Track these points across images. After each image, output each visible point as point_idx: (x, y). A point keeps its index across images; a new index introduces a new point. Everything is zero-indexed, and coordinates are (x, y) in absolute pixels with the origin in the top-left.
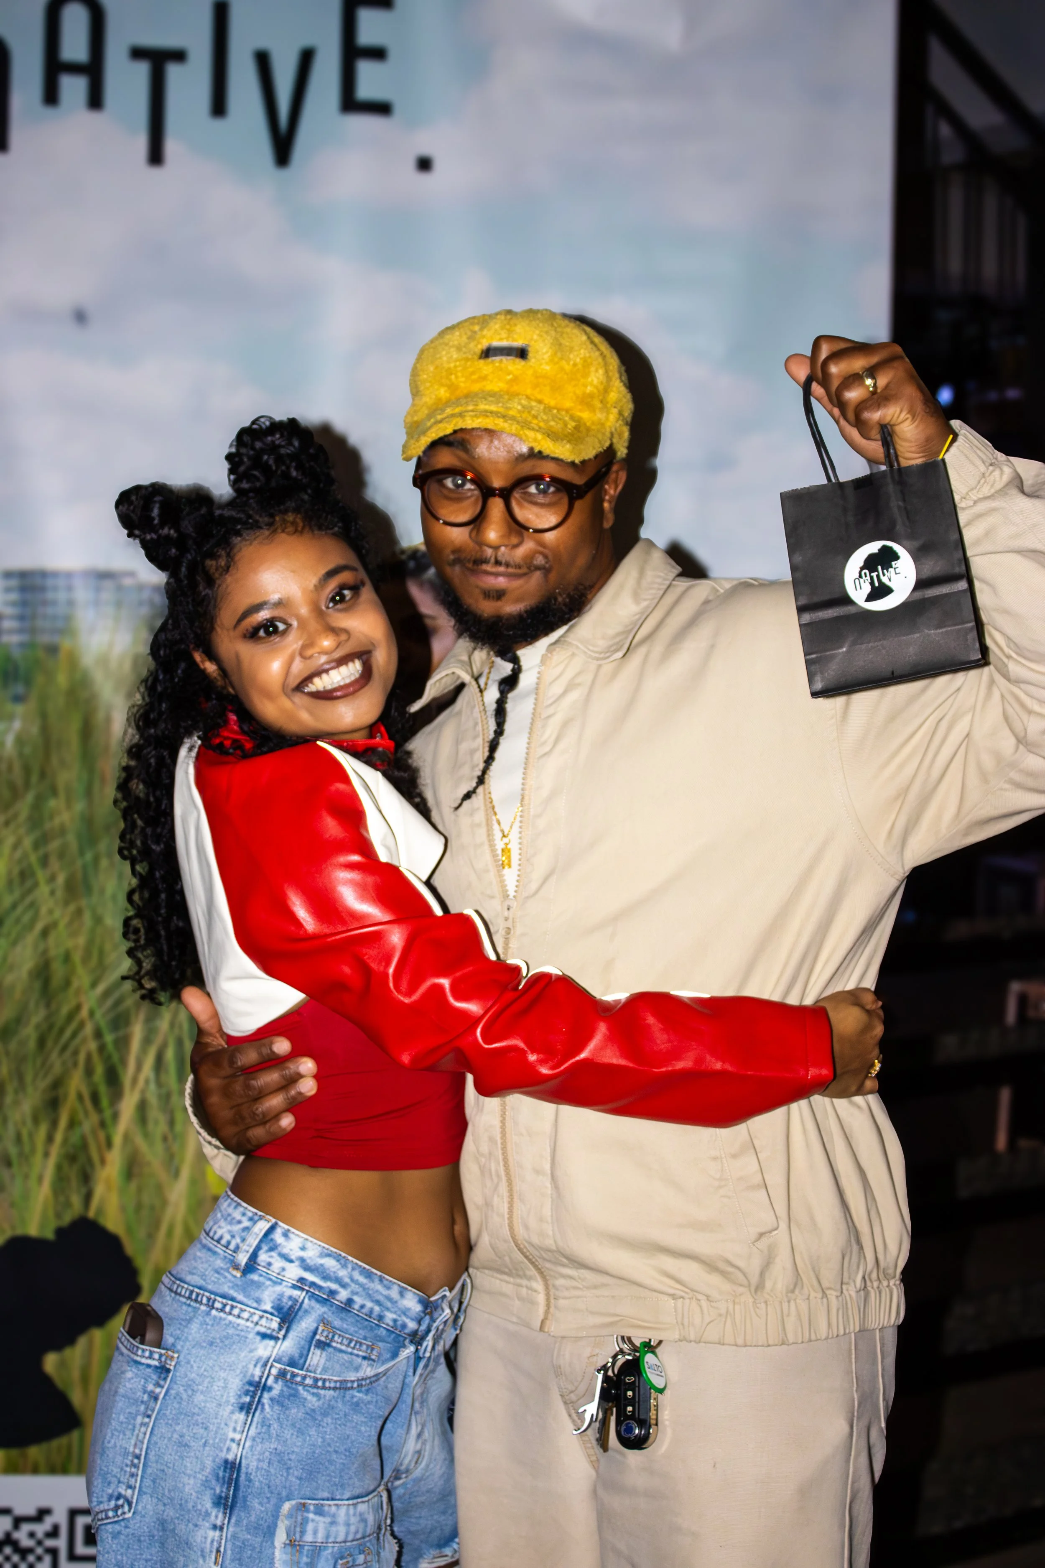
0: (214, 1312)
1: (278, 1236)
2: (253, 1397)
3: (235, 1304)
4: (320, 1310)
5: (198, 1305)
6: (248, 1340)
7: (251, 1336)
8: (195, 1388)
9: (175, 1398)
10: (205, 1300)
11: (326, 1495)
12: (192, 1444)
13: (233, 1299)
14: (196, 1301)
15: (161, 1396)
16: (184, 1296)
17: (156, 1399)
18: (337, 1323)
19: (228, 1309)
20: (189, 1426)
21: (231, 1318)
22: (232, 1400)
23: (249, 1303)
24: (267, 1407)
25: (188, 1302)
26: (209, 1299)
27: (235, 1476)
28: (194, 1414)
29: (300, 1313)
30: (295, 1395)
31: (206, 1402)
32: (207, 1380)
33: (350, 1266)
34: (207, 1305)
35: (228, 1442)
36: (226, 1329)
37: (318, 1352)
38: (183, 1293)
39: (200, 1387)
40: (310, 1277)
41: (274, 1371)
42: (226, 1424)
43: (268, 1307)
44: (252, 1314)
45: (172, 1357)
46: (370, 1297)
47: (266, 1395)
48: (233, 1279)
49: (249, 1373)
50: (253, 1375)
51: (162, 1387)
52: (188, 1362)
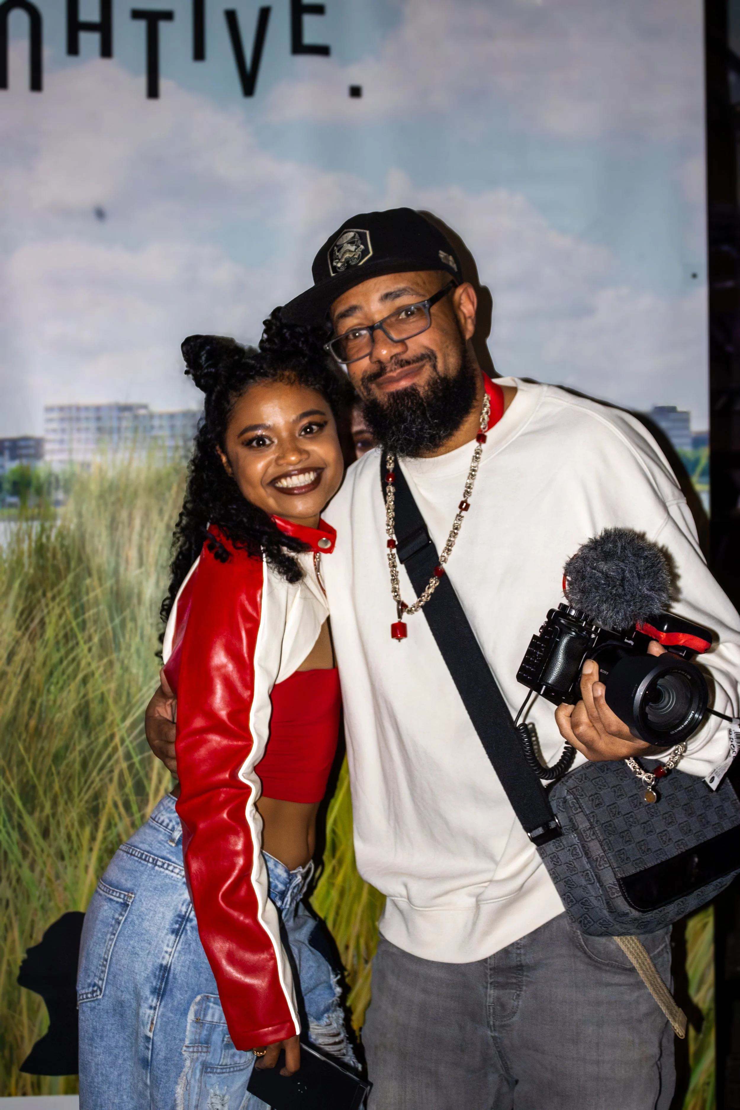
0: (157, 868)
2: (180, 925)
3: (170, 863)
5: (146, 863)
6: (178, 887)
7: (180, 884)
8: (144, 918)
9: (131, 923)
10: (151, 860)
12: (140, 953)
13: (169, 860)
14: (145, 860)
15: (122, 922)
16: (137, 857)
17: (119, 923)
19: (165, 866)
20: (139, 942)
21: (167, 872)
22: (167, 927)
23: (180, 863)
24: (189, 932)
25: (140, 860)
26: (154, 859)
27: (166, 975)
28: (142, 934)
31: (150, 926)
32: (152, 912)
34: (152, 863)
35: (163, 954)
36: (164, 879)
38: (136, 854)
39: (147, 917)
41: (194, 909)
42: (163, 942)
44: (181, 870)
45: (131, 897)
47: (189, 924)
48: (170, 848)
49: (179, 910)
50: (181, 911)
51: (123, 916)
52: (141, 901)
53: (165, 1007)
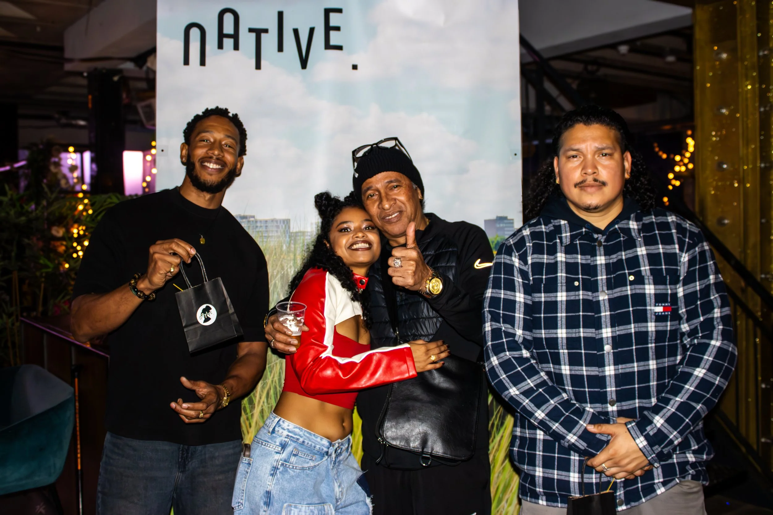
0: (263, 446)
1: (281, 422)
2: (274, 471)
4: (294, 444)
7: (273, 453)
9: (252, 472)
10: (261, 443)
11: (298, 502)
12: (257, 486)
13: (268, 442)
15: (249, 472)
18: (300, 449)
19: (266, 445)
20: (257, 481)
21: (267, 448)
22: (268, 472)
23: (273, 443)
24: (278, 474)
25: (257, 444)
27: (269, 496)
28: (258, 477)
29: (288, 445)
30: (287, 471)
31: (261, 473)
32: (261, 467)
33: (303, 431)
35: (267, 485)
36: (266, 451)
37: (294, 457)
38: (256, 441)
39: (259, 469)
40: (290, 434)
41: (280, 463)
42: (266, 480)
43: (278, 444)
44: (273, 446)
45: (251, 460)
46: (310, 440)
47: (278, 471)
48: (268, 436)
49: (273, 464)
51: (249, 469)
52: (256, 462)
53: (270, 510)
